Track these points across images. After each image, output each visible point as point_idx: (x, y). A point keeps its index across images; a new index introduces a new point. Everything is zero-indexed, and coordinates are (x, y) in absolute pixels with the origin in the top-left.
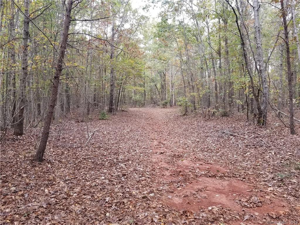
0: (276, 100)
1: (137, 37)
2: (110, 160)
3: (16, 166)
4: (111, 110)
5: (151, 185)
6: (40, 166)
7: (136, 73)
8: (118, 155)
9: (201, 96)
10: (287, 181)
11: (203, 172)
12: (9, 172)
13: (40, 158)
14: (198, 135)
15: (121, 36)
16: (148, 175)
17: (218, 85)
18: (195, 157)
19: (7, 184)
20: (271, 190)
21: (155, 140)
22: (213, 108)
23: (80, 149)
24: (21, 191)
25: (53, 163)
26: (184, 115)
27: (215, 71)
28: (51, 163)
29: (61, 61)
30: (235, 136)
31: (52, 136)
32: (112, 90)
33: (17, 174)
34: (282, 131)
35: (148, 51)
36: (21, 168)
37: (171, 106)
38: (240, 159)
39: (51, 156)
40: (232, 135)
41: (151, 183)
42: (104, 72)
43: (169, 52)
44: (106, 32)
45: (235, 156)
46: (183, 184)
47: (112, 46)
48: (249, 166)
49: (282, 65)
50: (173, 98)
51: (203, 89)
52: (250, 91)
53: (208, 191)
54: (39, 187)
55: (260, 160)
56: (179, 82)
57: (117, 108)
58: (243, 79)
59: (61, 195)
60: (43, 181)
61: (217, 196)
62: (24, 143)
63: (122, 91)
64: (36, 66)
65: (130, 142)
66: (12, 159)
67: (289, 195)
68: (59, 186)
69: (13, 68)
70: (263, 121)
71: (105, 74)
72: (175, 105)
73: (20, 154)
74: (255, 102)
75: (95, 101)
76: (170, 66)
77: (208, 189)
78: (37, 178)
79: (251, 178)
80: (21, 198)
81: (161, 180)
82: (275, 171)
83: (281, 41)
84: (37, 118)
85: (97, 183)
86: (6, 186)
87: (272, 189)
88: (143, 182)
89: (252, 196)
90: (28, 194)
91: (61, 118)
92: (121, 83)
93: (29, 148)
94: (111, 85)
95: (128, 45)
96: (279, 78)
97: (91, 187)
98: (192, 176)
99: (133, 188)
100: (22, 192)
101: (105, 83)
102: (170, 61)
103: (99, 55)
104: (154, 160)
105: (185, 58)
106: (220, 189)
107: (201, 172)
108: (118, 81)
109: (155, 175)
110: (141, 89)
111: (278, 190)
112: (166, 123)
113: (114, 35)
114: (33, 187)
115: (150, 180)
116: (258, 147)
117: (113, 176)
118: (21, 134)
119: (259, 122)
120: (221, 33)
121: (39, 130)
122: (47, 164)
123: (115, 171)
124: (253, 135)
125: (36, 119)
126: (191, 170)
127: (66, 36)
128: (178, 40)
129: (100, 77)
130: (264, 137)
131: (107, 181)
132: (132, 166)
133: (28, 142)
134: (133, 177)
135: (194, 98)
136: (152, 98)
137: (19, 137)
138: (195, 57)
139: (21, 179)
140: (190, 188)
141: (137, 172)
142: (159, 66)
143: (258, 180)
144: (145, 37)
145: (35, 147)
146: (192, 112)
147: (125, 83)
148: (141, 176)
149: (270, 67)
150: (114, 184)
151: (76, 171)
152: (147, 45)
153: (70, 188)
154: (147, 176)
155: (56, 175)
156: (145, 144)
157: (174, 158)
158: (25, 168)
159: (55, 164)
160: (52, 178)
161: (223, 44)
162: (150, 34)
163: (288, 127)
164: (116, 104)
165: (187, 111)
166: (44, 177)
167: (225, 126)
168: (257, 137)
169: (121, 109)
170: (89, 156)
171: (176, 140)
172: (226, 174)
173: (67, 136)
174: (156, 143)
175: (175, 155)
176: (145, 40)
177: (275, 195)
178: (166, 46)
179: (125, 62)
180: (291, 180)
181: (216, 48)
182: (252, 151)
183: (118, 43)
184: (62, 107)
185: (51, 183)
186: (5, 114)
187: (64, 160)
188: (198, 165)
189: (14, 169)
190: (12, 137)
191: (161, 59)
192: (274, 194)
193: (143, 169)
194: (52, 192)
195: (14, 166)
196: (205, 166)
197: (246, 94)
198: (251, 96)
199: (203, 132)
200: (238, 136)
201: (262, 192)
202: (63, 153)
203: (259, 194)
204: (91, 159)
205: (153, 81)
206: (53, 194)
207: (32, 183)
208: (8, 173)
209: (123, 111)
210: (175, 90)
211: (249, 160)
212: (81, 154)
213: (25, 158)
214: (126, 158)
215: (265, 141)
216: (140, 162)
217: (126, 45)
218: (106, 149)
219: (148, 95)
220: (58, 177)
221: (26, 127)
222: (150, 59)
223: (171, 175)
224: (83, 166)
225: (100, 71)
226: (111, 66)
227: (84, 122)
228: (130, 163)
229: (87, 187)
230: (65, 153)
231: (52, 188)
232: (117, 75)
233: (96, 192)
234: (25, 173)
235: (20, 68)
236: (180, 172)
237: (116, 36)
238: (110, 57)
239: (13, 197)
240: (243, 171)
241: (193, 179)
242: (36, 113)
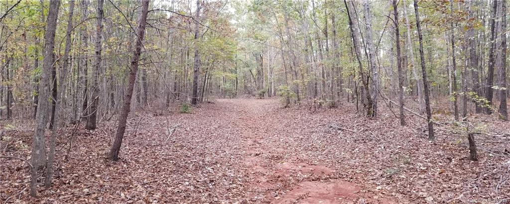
0: (386, 88)
1: (227, 11)
2: (195, 162)
3: (89, 165)
4: (194, 102)
5: (244, 195)
6: (115, 166)
7: (226, 56)
8: (205, 157)
9: (306, 84)
10: (396, 177)
11: (306, 175)
12: (82, 171)
13: (114, 156)
14: (302, 131)
15: (208, 10)
16: (240, 181)
17: (325, 71)
18: (298, 158)
19: (79, 184)
20: (379, 189)
21: (248, 139)
22: (320, 99)
23: (159, 147)
24: (94, 193)
25: (130, 162)
26: (286, 107)
27: (321, 54)
28: (127, 163)
29: (139, 43)
30: (343, 130)
31: (128, 132)
32: (196, 78)
33: (90, 174)
34: (393, 123)
35: (241, 28)
36: (94, 167)
37: (270, 96)
38: (348, 156)
39: (127, 154)
40: (340, 129)
41: (244, 192)
42: (187, 56)
43: (267, 29)
44: (190, 7)
45: (343, 153)
46: (282, 192)
47: (197, 23)
48: (357, 164)
49: (392, 49)
50: (273, 87)
51: (308, 75)
52: (360, 78)
53: (309, 198)
54: (114, 190)
55: (369, 156)
56: (280, 66)
57: (202, 99)
58: (352, 65)
59: (139, 201)
60: (119, 183)
61: (320, 202)
62: (97, 138)
63: (208, 78)
64: (110, 50)
65: (218, 141)
66: (84, 156)
67: (397, 192)
68: (136, 190)
69: (85, 53)
70: (374, 112)
71: (188, 58)
72: (275, 95)
73: (93, 151)
74: (365, 91)
75: (175, 90)
76: (269, 47)
77: (310, 195)
78: (112, 180)
79: (359, 178)
80: (95, 201)
81: (256, 188)
82: (384, 167)
83: (391, 22)
84: (111, 110)
85: (180, 189)
86: (79, 187)
87: (380, 187)
88: (234, 191)
89: (359, 198)
90: (103, 198)
91: (137, 111)
92: (207, 69)
93: (103, 145)
94: (196, 71)
95: (216, 21)
96: (390, 64)
97: (173, 193)
98: (293, 181)
99: (222, 197)
100: (96, 195)
101: (188, 68)
102: (268, 41)
103: (181, 35)
104: (248, 164)
105: (285, 38)
106: (324, 194)
107: (303, 176)
108: (203, 66)
109: (248, 182)
110: (232, 76)
111: (386, 188)
112: (263, 118)
113: (199, 9)
114: (108, 190)
115: (242, 188)
116: (367, 141)
117: (198, 182)
118: (93, 128)
119: (369, 113)
120: (327, 9)
121: (113, 124)
122: (123, 163)
123: (202, 175)
124: (363, 128)
125: (109, 111)
126: (291, 174)
127: (145, 13)
128: (277, 15)
129: (182, 62)
130: (373, 130)
131: (192, 188)
132: (220, 171)
133: (101, 138)
134: (221, 183)
135: (297, 86)
136: (246, 87)
137: (91, 131)
138: (298, 36)
139: (95, 180)
140: (291, 196)
141: (226, 178)
142: (255, 47)
143: (366, 179)
144: (238, 11)
145: (109, 144)
146: (295, 103)
147: (212, 68)
148: (231, 182)
149: (382, 52)
150: (200, 192)
151: (156, 173)
152: (240, 21)
153: (149, 193)
154: (239, 183)
155: (132, 177)
156: (237, 144)
157: (273, 161)
158: (99, 168)
159: (131, 164)
160: (129, 181)
161: (330, 22)
162: (243, 7)
163: (398, 118)
164: (200, 94)
165: (289, 103)
166: (119, 179)
167: (333, 119)
168: (367, 130)
169: (206, 100)
170: (170, 157)
171: (276, 137)
172: (332, 176)
173: (145, 131)
174: (250, 142)
175: (273, 156)
176: (238, 14)
177: (384, 194)
178: (264, 22)
179: (213, 43)
180: (400, 176)
181: (322, 27)
182: (361, 146)
183: (204, 19)
184: (138, 97)
185: (127, 187)
186: (76, 105)
187: (141, 160)
188: (300, 167)
189: (86, 168)
190: (83, 131)
191: (257, 38)
192: (382, 193)
193: (234, 174)
194: (129, 197)
195: (86, 164)
196: (308, 168)
197: (355, 82)
198: (361, 84)
199: (308, 127)
200: (346, 130)
201: (370, 192)
202: (140, 152)
203: (367, 194)
204: (172, 160)
205: (247, 65)
206: (130, 199)
207: (107, 185)
208: (80, 173)
209: (209, 102)
210: (274, 77)
211: (357, 156)
212: (161, 153)
213: (98, 156)
214: (214, 160)
215: (374, 134)
216: (231, 165)
217: (214, 22)
218: (190, 149)
219: (242, 83)
220: (134, 179)
221: (99, 121)
222: (244, 39)
223: (268, 181)
224: (163, 168)
225: (182, 54)
226: (195, 48)
227: (163, 115)
228: (218, 166)
229: (169, 194)
230: (143, 151)
231: (128, 192)
232: (202, 58)
233: (179, 201)
234: (98, 173)
235: (94, 52)
236: (279, 177)
237: (202, 10)
238: (194, 37)
239: (86, 200)
240: (351, 171)
241: (294, 185)
242: (110, 104)
